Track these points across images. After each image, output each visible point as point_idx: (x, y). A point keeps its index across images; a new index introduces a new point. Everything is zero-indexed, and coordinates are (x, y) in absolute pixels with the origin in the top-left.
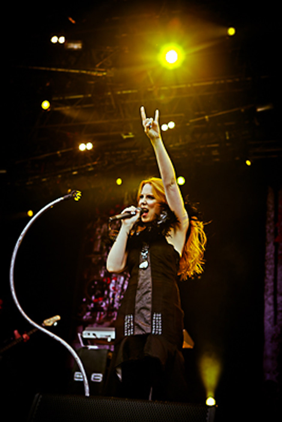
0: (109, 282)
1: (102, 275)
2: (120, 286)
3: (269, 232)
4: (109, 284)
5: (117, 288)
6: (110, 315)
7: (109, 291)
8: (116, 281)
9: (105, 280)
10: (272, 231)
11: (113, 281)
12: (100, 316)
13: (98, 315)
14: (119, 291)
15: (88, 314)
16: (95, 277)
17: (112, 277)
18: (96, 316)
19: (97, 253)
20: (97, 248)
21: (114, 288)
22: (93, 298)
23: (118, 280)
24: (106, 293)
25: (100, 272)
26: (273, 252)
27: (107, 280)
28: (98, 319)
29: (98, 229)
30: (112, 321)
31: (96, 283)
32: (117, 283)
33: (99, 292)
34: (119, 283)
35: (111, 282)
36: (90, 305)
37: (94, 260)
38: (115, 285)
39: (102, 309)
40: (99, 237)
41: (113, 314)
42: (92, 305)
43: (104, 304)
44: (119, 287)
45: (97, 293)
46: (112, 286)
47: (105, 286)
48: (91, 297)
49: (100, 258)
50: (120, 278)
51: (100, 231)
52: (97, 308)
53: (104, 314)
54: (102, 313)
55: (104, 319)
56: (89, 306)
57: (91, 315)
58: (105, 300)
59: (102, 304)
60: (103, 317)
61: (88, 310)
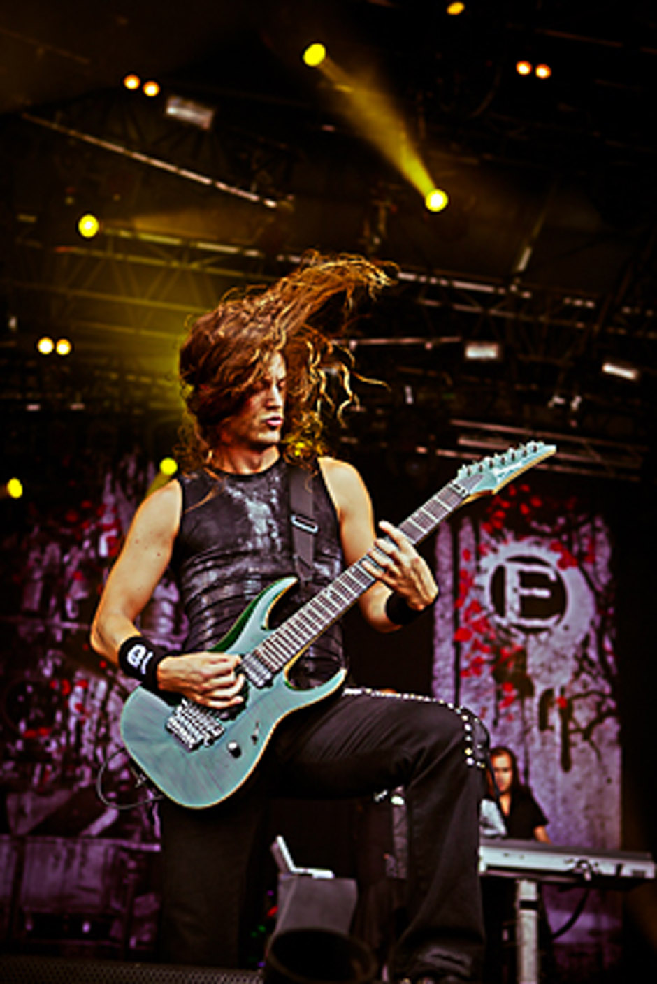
0: (66, 691)
1: (47, 672)
2: (97, 703)
3: (442, 616)
4: (68, 696)
5: (88, 708)
6: (69, 774)
7: (67, 714)
8: (86, 690)
9: (57, 686)
10: (449, 615)
11: (79, 689)
12: (44, 772)
13: (38, 770)
14: (95, 716)
15: (9, 765)
16: (28, 674)
17: (76, 680)
18: (32, 774)
19: (31, 614)
20: (34, 600)
21: (81, 707)
22: (22, 726)
23: (91, 688)
24: (59, 716)
25: (41, 663)
26: (451, 661)
27: (62, 686)
28: (36, 780)
29: (34, 555)
30: (75, 789)
31: (30, 689)
32: (88, 694)
33: (36, 713)
34: (93, 696)
35: (71, 691)
36: (14, 743)
37: (23, 630)
38: (84, 700)
39: (48, 758)
40: (38, 575)
41: (78, 772)
42: (19, 745)
43: (54, 745)
44: (93, 707)
45: (32, 716)
46: (73, 701)
47: (55, 699)
48: (17, 723)
49: (41, 629)
50: (96, 685)
51: (39, 561)
52: (35, 755)
53: (54, 769)
54: (49, 768)
55: (55, 781)
56: (9, 746)
57: (15, 769)
58: (56, 734)
59: (48, 744)
60: (52, 776)
61: (7, 757)
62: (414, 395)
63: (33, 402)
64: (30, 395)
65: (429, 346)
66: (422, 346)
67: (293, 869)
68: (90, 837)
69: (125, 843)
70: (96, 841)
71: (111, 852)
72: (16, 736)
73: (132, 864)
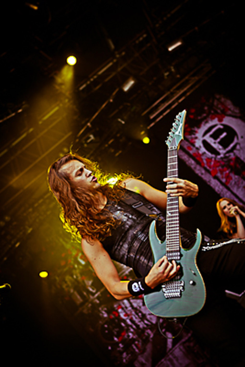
0: (117, 315)
1: (106, 315)
2: (130, 308)
3: (202, 174)
4: (119, 316)
5: (129, 313)
6: (144, 338)
7: (124, 321)
8: (122, 308)
9: (113, 316)
10: (203, 171)
11: (120, 310)
12: (136, 345)
13: (134, 347)
14: (133, 313)
15: (125, 355)
16: (101, 322)
17: (116, 309)
18: (134, 350)
19: (82, 304)
20: (79, 299)
21: (126, 315)
22: (116, 339)
23: (123, 306)
24: (123, 324)
25: (101, 315)
26: (219, 184)
27: (114, 315)
28: (137, 350)
29: (64, 286)
30: (151, 340)
31: (106, 326)
32: (124, 309)
33: (115, 331)
34: (126, 308)
35: (118, 313)
36: (119, 347)
37: (85, 311)
38: (125, 311)
39: (133, 340)
40: (72, 291)
41: (146, 334)
43: (130, 334)
44: (129, 310)
45: (115, 333)
46: (122, 315)
47: (116, 321)
48: (113, 339)
49: (90, 305)
50: (123, 303)
51: (68, 286)
52: (128, 343)
53: (138, 341)
54: (136, 342)
55: (143, 344)
56: (118, 349)
57: (127, 354)
58: (128, 330)
59: (129, 336)
60: (140, 344)
61: (121, 353)
62: (123, 120)
63: (16, 243)
64: (13, 242)
65: (111, 101)
66: (109, 103)
67: (240, 295)
68: (170, 350)
69: (183, 340)
70: (174, 349)
71: (182, 347)
72: (117, 344)
73: (192, 344)
